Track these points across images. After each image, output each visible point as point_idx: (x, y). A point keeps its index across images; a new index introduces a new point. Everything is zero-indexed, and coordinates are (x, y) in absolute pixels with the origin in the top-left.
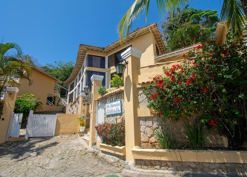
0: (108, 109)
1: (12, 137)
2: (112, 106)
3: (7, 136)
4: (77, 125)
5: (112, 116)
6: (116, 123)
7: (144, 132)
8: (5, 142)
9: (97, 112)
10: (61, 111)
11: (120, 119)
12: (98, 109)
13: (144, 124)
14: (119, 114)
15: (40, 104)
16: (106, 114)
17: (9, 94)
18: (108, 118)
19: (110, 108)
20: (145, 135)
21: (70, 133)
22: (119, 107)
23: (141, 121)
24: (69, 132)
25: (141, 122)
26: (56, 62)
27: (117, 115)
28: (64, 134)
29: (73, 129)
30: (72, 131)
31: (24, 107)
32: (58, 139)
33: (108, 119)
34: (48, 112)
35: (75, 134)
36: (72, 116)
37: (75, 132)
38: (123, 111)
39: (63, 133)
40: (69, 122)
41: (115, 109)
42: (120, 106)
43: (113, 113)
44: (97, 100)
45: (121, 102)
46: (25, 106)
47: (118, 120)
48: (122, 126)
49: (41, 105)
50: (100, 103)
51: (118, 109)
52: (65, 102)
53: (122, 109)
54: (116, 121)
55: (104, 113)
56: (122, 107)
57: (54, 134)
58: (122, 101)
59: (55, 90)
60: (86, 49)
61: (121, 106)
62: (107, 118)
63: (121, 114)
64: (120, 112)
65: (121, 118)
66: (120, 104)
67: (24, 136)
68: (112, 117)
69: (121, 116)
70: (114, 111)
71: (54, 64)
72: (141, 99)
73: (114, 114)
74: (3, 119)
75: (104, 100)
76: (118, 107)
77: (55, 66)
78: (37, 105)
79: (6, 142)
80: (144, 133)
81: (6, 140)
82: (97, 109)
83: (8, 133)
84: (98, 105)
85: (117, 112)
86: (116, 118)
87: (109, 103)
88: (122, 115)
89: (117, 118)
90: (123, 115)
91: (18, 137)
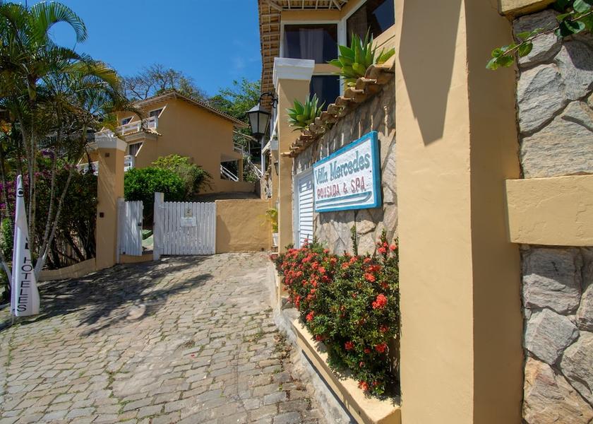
0: (323, 186)
1: (128, 256)
2: (337, 173)
3: (115, 252)
4: (265, 229)
5: (338, 219)
6: (352, 254)
7: (560, 358)
8: (112, 264)
9: (294, 196)
10: (253, 191)
11: (374, 239)
12: (296, 185)
13: (564, 302)
14: (368, 210)
15: (205, 176)
16: (317, 205)
17: (104, 155)
18: (325, 225)
19: (330, 183)
20: (561, 381)
21: (252, 249)
22: (368, 176)
23: (529, 279)
24: (248, 245)
25: (535, 287)
26: (236, 82)
27: (356, 214)
28: (238, 249)
29: (258, 239)
30: (255, 243)
31: (157, 186)
32: (220, 264)
33: (322, 228)
34: (227, 194)
35: (263, 250)
36: (252, 206)
37: (263, 246)
38: (388, 197)
39: (235, 248)
40: (247, 221)
41: (348, 186)
42: (371, 168)
43: (340, 205)
44: (290, 156)
45: (377, 146)
46: (160, 183)
47: (362, 239)
48: (378, 289)
49: (209, 179)
50: (300, 166)
51: (359, 183)
52: (259, 171)
53: (380, 186)
54: (351, 243)
55: (311, 200)
56: (384, 176)
57: (214, 248)
58: (385, 139)
59: (236, 145)
60: (280, 9)
61: (379, 171)
62: (321, 223)
63: (376, 213)
64: (371, 201)
65: (379, 233)
66: (370, 160)
67: (151, 252)
68: (336, 223)
69: (376, 222)
70: (343, 195)
71: (233, 88)
72: (534, 102)
73: (346, 211)
74: (102, 215)
75: (311, 152)
76: (359, 174)
77: (236, 92)
78: (199, 180)
79: (117, 264)
80: (556, 367)
81: (115, 260)
82: (293, 186)
83: (118, 245)
84: (295, 170)
85: (355, 203)
86: (354, 230)
87: (325, 161)
88: (381, 219)
89: (358, 229)
90: (386, 217)
91: (141, 254)
